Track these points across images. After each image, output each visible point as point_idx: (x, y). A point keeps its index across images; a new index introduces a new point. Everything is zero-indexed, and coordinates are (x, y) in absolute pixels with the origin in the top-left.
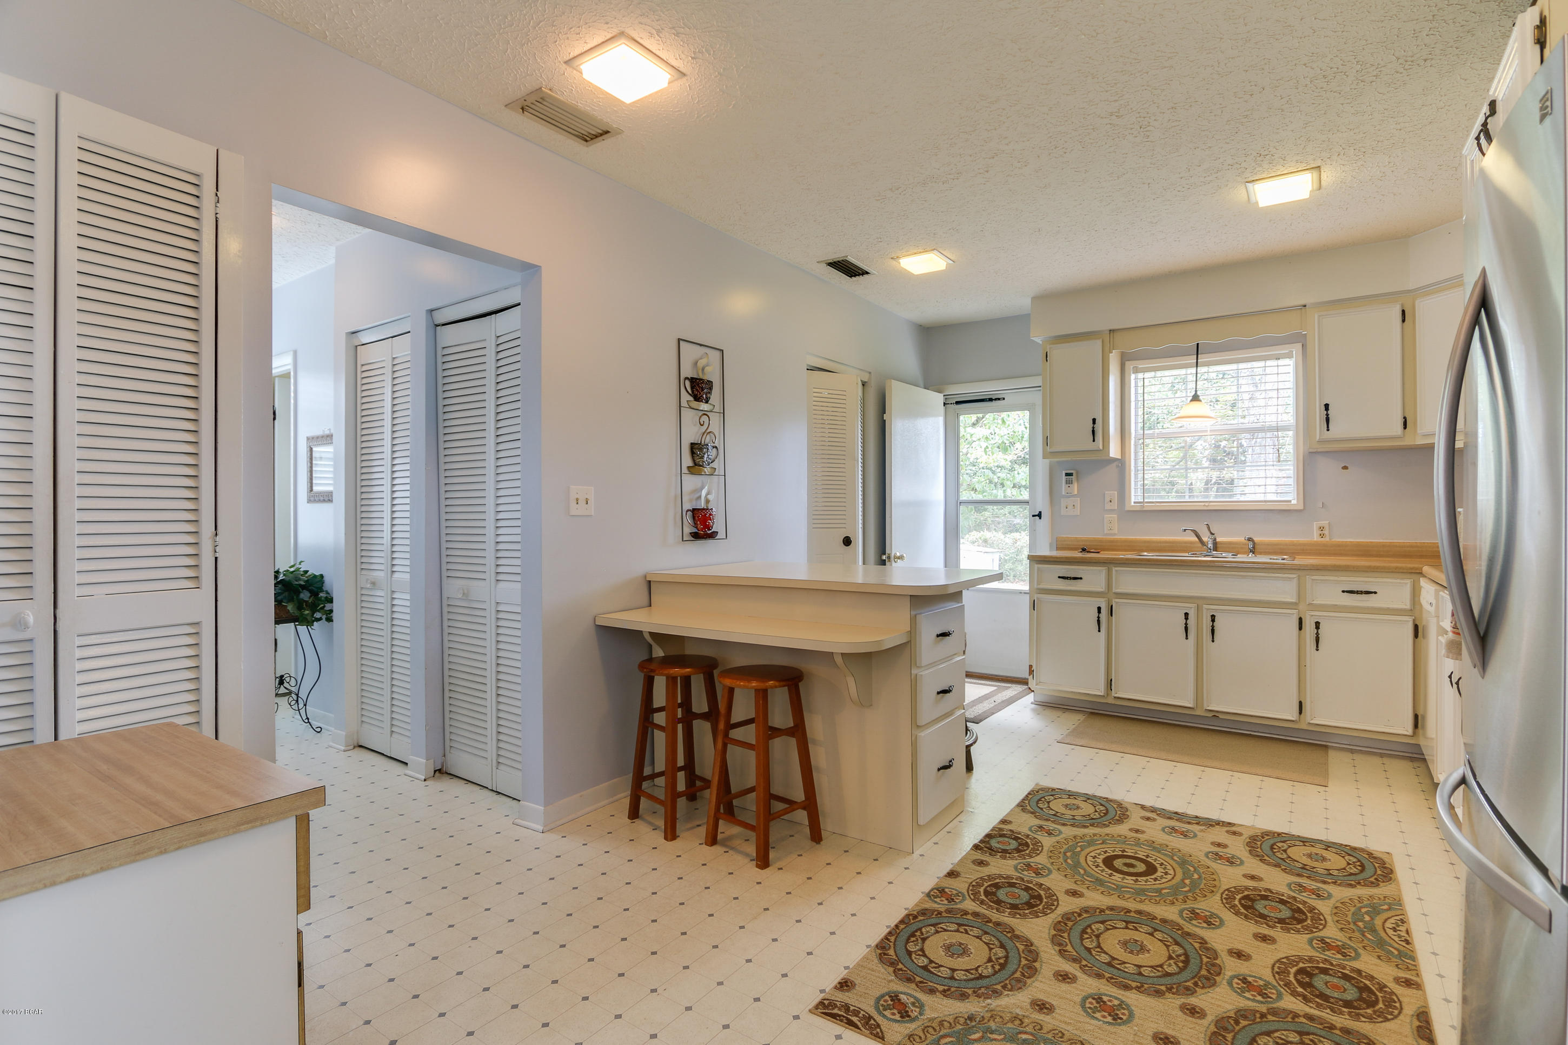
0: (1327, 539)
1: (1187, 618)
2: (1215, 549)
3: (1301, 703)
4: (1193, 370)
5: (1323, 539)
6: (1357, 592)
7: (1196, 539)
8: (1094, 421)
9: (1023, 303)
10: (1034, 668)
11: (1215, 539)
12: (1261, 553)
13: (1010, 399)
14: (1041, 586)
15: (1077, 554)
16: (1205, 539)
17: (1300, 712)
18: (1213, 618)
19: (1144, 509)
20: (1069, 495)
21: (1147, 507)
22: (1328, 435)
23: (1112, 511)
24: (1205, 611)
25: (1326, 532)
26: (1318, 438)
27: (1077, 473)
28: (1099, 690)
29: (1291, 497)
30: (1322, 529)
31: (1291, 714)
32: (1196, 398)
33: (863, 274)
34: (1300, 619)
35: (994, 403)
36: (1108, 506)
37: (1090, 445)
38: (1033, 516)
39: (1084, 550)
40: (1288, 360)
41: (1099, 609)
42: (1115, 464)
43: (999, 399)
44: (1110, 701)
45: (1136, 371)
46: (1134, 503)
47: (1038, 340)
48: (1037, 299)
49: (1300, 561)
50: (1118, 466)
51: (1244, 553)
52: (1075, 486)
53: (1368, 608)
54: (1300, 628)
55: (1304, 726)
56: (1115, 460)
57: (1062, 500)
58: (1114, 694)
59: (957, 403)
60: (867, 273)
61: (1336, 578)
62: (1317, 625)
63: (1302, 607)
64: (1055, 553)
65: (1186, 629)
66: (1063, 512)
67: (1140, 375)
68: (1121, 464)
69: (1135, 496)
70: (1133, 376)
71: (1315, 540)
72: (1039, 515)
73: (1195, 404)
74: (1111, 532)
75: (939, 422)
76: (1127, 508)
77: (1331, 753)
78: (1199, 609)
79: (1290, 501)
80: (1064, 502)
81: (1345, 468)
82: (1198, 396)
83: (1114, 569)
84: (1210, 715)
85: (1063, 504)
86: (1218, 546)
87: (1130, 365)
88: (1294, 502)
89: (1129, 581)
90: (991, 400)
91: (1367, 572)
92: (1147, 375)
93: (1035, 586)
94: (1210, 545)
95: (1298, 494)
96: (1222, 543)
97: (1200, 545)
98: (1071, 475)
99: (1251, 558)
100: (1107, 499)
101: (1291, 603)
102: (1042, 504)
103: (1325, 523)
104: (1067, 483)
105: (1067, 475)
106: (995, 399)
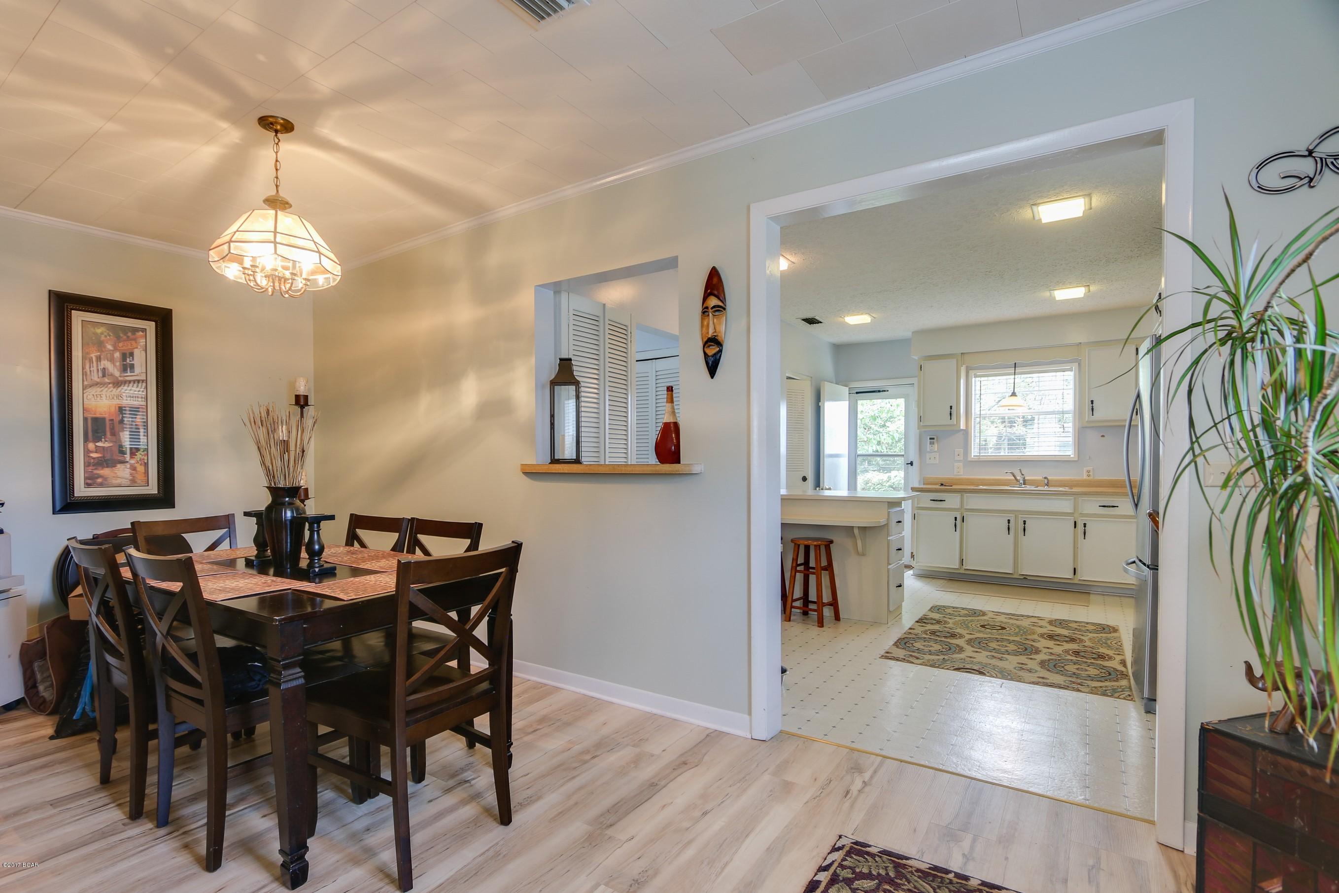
0: (1091, 478)
1: (1009, 523)
2: (1024, 484)
3: (1075, 569)
4: (1013, 377)
5: (1089, 478)
6: (1107, 506)
7: (1013, 478)
8: (951, 407)
9: (908, 334)
10: (914, 553)
11: (1024, 478)
12: (1052, 486)
13: (892, 390)
14: (919, 506)
15: (938, 487)
16: (1018, 478)
17: (1075, 574)
18: (1025, 522)
19: (980, 460)
20: (931, 452)
21: (982, 459)
22: (1092, 418)
23: (959, 461)
24: (1020, 518)
26: (1087, 420)
27: (937, 438)
28: (956, 565)
29: (1070, 452)
30: (1088, 472)
31: (1069, 575)
32: (1014, 394)
33: (818, 323)
34: (1075, 522)
35: (881, 393)
36: (957, 458)
37: (949, 422)
38: (907, 464)
39: (942, 485)
40: (1069, 372)
41: (956, 518)
42: (962, 432)
43: (885, 391)
44: (962, 571)
45: (976, 376)
46: (974, 456)
47: (916, 358)
48: (917, 333)
49: (1075, 490)
50: (963, 434)
51: (1042, 486)
52: (936, 446)
53: (1113, 515)
54: (1075, 527)
55: (1076, 582)
56: (962, 430)
57: (927, 455)
58: (964, 567)
59: (857, 393)
60: (821, 322)
61: (1095, 499)
62: (1085, 525)
63: (1076, 515)
64: (922, 486)
65: (1009, 529)
66: (928, 461)
67: (978, 379)
68: (966, 433)
69: (974, 452)
70: (973, 379)
71: (1084, 478)
72: (911, 464)
73: (1013, 398)
74: (959, 473)
75: (845, 404)
76: (969, 459)
77: (1092, 597)
78: (1016, 517)
79: (1070, 456)
81: (1103, 436)
82: (1015, 393)
83: (965, 495)
84: (1022, 577)
85: (928, 457)
86: (1026, 481)
87: (972, 373)
88: (1072, 456)
89: (974, 502)
90: (879, 391)
91: (1113, 495)
92: (983, 379)
93: (916, 506)
94: (1021, 481)
95: (1075, 451)
96: (1028, 480)
97: (1016, 481)
98: (933, 439)
99: (1046, 488)
100: (956, 454)
101: (1070, 513)
102: (913, 456)
103: (1089, 468)
104: (930, 444)
105: (930, 439)
106: (882, 391)
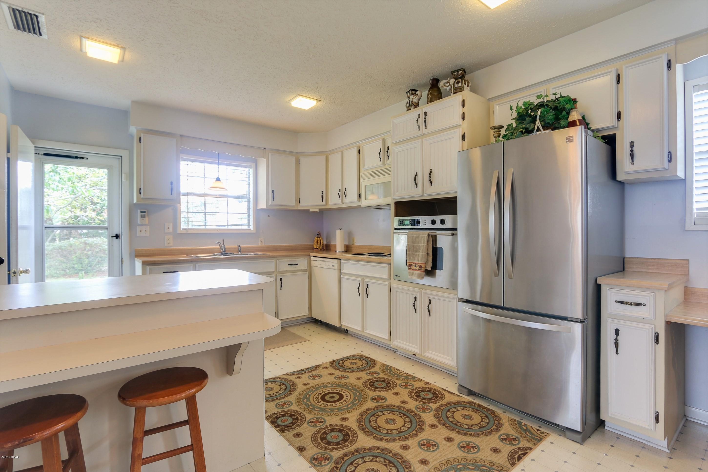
0: (263, 245)
2: (225, 251)
5: (262, 245)
11: (225, 247)
13: (91, 159)
19: (188, 232)
20: (143, 224)
21: (190, 231)
22: (274, 203)
23: (169, 233)
25: (263, 242)
26: (270, 204)
27: (149, 211)
29: (251, 227)
30: (261, 241)
32: (218, 179)
35: (79, 160)
36: (167, 231)
37: (170, 197)
38: (112, 237)
42: (171, 208)
43: (83, 158)
46: (183, 229)
47: (134, 129)
48: (135, 103)
50: (173, 209)
52: (146, 220)
53: (296, 270)
56: (172, 206)
57: (137, 226)
59: (45, 154)
61: (286, 260)
66: (138, 234)
68: (175, 208)
69: (183, 225)
71: (259, 245)
72: (117, 236)
73: (218, 182)
74: (170, 245)
75: (33, 166)
76: (178, 232)
79: (251, 229)
80: (139, 229)
81: (269, 216)
83: (197, 265)
86: (226, 249)
88: (253, 230)
90: (77, 158)
91: (295, 256)
94: (223, 250)
95: (254, 226)
98: (145, 212)
100: (166, 227)
101: (273, 272)
102: (120, 230)
103: (262, 238)
104: (141, 217)
105: (142, 212)
106: (80, 158)
